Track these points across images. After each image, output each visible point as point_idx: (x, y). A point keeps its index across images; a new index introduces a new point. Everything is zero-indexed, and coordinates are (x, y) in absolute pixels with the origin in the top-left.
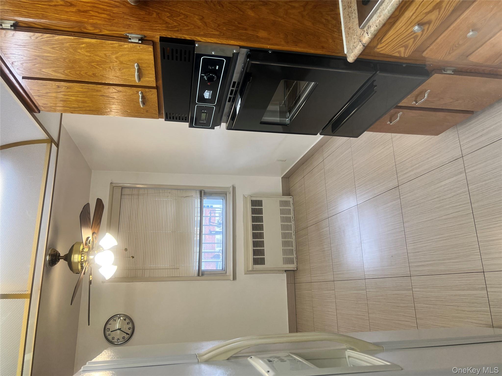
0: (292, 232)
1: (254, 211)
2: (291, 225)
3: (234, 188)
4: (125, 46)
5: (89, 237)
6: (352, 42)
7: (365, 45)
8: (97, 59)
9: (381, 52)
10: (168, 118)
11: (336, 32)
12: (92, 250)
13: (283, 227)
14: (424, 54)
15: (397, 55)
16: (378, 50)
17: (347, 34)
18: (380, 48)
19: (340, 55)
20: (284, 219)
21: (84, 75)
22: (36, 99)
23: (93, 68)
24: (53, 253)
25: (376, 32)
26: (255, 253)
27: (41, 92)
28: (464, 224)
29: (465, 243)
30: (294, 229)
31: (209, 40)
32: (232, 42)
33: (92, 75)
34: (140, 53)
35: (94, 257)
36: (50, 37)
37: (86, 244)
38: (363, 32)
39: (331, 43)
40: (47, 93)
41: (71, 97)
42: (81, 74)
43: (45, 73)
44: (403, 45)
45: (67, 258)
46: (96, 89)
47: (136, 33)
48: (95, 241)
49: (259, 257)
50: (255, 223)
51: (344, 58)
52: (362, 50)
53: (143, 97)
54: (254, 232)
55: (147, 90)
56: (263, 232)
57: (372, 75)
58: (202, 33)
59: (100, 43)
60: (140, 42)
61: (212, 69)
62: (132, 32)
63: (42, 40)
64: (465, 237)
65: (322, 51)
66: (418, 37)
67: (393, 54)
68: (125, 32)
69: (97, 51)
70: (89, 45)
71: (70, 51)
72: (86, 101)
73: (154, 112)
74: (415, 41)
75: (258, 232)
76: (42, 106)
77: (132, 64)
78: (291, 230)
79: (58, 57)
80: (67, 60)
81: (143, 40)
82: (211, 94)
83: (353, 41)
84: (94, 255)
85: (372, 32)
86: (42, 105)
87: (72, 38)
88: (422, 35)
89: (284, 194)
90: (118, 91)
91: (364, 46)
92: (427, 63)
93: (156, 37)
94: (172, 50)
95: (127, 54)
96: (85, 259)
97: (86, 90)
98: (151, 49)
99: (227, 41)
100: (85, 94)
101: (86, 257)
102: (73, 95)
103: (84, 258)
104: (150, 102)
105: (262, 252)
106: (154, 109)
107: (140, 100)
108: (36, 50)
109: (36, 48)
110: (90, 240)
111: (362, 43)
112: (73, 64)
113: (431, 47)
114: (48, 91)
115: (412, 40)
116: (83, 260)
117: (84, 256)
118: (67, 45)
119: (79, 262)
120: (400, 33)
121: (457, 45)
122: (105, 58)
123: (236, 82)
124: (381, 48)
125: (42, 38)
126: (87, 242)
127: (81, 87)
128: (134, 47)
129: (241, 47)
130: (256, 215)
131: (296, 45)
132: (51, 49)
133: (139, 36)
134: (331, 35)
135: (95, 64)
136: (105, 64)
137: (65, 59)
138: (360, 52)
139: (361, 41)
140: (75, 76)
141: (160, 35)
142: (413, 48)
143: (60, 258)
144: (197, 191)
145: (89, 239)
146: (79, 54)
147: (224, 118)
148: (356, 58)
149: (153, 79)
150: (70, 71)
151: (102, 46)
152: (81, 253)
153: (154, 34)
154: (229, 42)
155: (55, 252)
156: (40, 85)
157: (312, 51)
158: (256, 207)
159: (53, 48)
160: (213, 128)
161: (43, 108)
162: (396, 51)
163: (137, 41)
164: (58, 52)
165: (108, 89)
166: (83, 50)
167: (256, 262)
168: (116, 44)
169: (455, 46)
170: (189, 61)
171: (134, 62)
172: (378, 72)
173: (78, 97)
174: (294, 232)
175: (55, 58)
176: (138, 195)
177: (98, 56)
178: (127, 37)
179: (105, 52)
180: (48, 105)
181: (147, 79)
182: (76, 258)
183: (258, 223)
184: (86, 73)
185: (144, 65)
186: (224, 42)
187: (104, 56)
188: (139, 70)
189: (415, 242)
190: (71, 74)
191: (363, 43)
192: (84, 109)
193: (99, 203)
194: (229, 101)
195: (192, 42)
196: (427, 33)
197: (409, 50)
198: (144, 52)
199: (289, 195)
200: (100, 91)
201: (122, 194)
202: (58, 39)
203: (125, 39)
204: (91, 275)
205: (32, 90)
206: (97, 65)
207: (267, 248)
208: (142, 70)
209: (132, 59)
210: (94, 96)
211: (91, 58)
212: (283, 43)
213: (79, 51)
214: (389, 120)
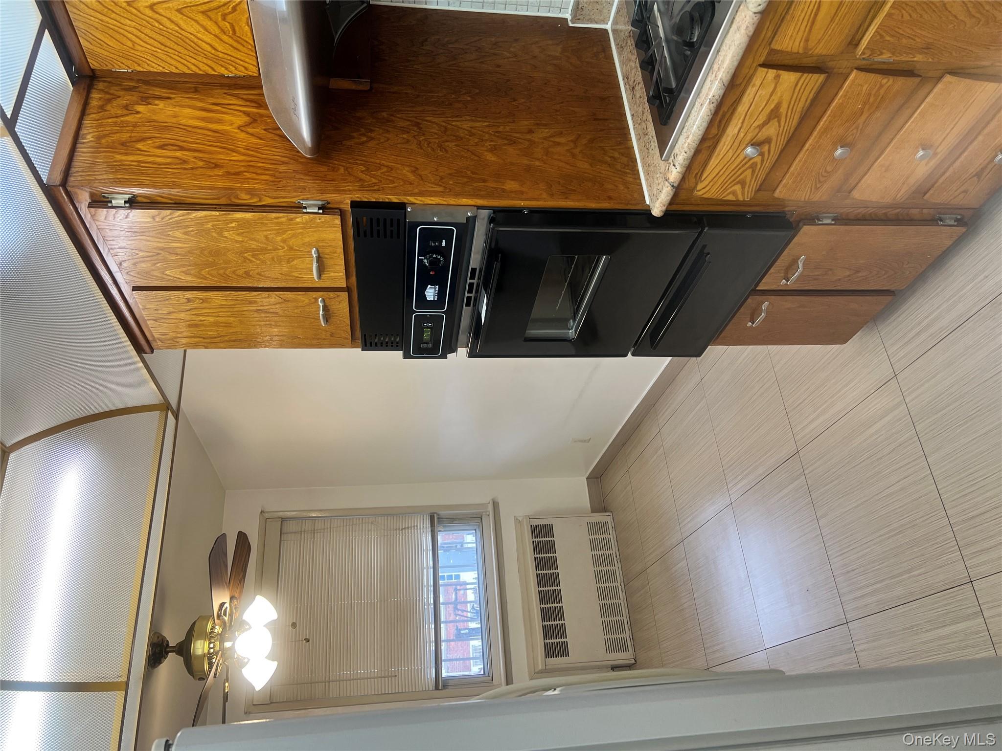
0: (619, 584)
1: (538, 548)
2: (614, 572)
3: (496, 505)
4: (298, 220)
5: (224, 603)
6: (655, 185)
7: (676, 185)
8: (253, 246)
9: (704, 196)
10: (368, 344)
11: (629, 174)
12: (229, 630)
13: (599, 577)
14: (777, 194)
15: (731, 198)
16: (700, 193)
17: (647, 174)
18: (701, 190)
19: (639, 207)
20: (598, 561)
21: (230, 275)
22: (150, 326)
23: (245, 262)
24: (156, 640)
25: (687, 162)
26: (547, 632)
27: (160, 312)
28: (921, 497)
29: (930, 532)
30: (622, 577)
31: (428, 200)
32: (465, 201)
33: (244, 275)
34: (321, 229)
35: (233, 645)
36: (183, 216)
37: (219, 616)
38: (668, 165)
39: (623, 190)
40: (170, 313)
41: (207, 318)
42: (227, 275)
43: (170, 278)
44: (737, 180)
45: (183, 649)
46: (249, 299)
47: (315, 198)
48: (235, 613)
49: (555, 641)
50: (542, 572)
51: (647, 213)
52: (672, 193)
53: (325, 308)
54: (542, 589)
55: (332, 294)
56: (559, 588)
57: (697, 234)
58: (416, 191)
59: (259, 218)
60: (321, 211)
61: (436, 245)
62: (308, 198)
63: (171, 221)
64: (927, 522)
65: (609, 203)
66: (757, 165)
67: (724, 197)
68: (298, 198)
69: (254, 231)
70: (243, 224)
71: (212, 236)
72: (230, 323)
73: (343, 335)
74: (753, 172)
75: (549, 588)
76: (159, 340)
77: (309, 249)
78: (616, 581)
79: (193, 248)
80: (206, 252)
81: (325, 209)
82: (437, 292)
83: (656, 182)
84: (233, 639)
85: (682, 161)
86: (159, 336)
87: (217, 213)
88: (762, 161)
89: (594, 510)
90: (285, 300)
91: (673, 186)
92: (787, 209)
93: (345, 202)
94: (371, 220)
95: (301, 232)
96: (217, 648)
97: (233, 303)
98: (338, 222)
99: (456, 200)
100: (231, 310)
101: (217, 644)
102: (210, 314)
103: (214, 645)
104: (337, 316)
105: (561, 631)
106: (344, 328)
107: (321, 313)
108: (160, 238)
109: (160, 236)
110: (227, 608)
111: (669, 183)
112: (214, 258)
113: (784, 181)
114: (172, 310)
115: (749, 171)
116: (212, 651)
117: (214, 642)
118: (208, 226)
119: (204, 655)
120: (728, 162)
121: (825, 174)
122: (265, 243)
123: (476, 269)
124: (703, 188)
125: (171, 219)
126: (221, 613)
127: (224, 298)
128: (312, 220)
129: (479, 208)
130: (543, 555)
131: (566, 198)
132: (183, 236)
133: (320, 203)
134: (622, 179)
135: (249, 255)
136: (265, 254)
137: (202, 250)
138: (669, 198)
139: (667, 180)
140: (216, 279)
141: (351, 198)
142: (755, 185)
143: (168, 650)
144: (425, 516)
145: (225, 606)
146: (225, 239)
147: (462, 337)
148: (664, 208)
149: (342, 274)
150: (209, 271)
151: (262, 223)
152: (209, 636)
153: (343, 197)
154: (460, 201)
155: (160, 638)
156: (160, 300)
157: (592, 205)
158: (541, 539)
159: (186, 233)
160: (444, 356)
161: (159, 343)
162: (728, 191)
163: (316, 210)
164: (192, 239)
165: (268, 297)
166: (231, 232)
167: (551, 651)
168: (283, 217)
169: (823, 176)
170: (398, 237)
171: (310, 245)
172: (706, 229)
173: (218, 316)
174: (622, 584)
175: (188, 249)
176: (314, 532)
177: (255, 241)
178: (301, 206)
179: (265, 233)
180: (168, 337)
181: (332, 274)
182: (200, 647)
183: (547, 572)
184: (234, 272)
185: (327, 251)
186: (452, 201)
187: (263, 239)
188: (319, 259)
189: (843, 552)
190: (211, 275)
191: (670, 181)
192: (226, 338)
193: (242, 539)
194: (468, 305)
195: (402, 206)
196: (770, 158)
197: (749, 187)
198: (327, 227)
199: (605, 510)
200: (256, 302)
201: (283, 532)
202: (195, 217)
203: (298, 208)
204: (228, 682)
205: (146, 310)
206: (253, 256)
207: (570, 621)
208: (324, 259)
209: (309, 242)
210: (244, 313)
211: (244, 244)
212: (545, 196)
213: (226, 234)
214: (749, 319)
